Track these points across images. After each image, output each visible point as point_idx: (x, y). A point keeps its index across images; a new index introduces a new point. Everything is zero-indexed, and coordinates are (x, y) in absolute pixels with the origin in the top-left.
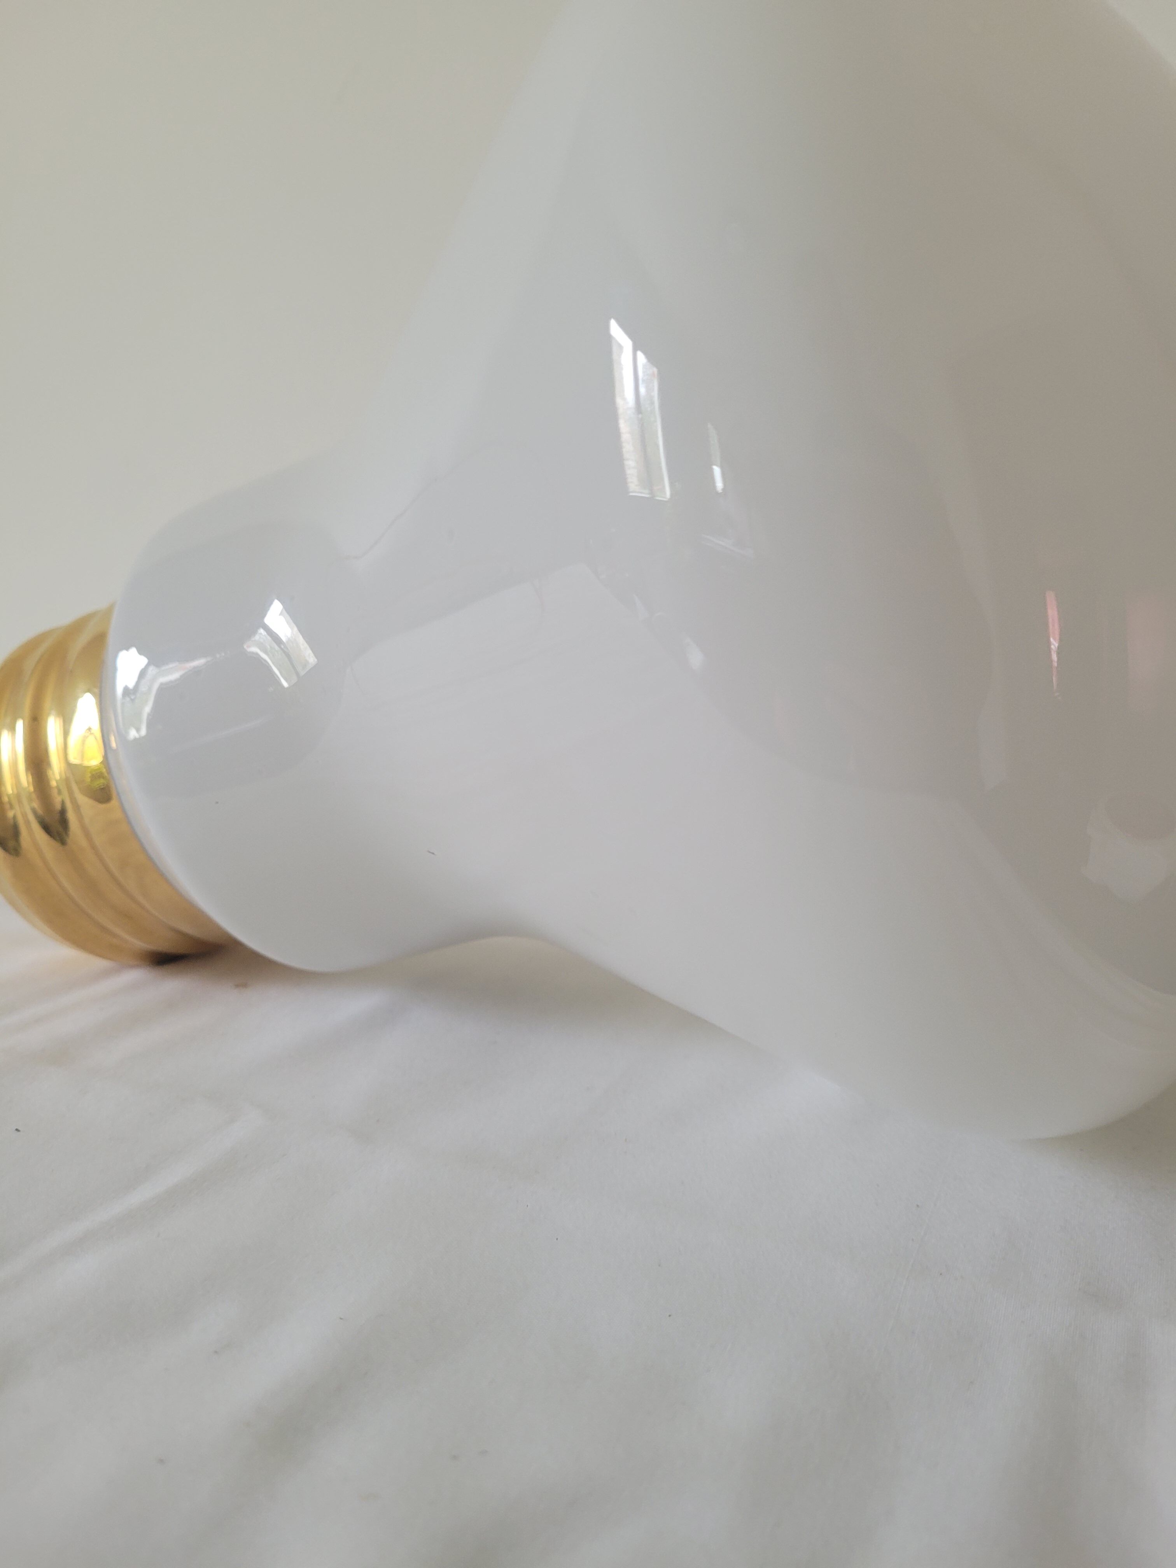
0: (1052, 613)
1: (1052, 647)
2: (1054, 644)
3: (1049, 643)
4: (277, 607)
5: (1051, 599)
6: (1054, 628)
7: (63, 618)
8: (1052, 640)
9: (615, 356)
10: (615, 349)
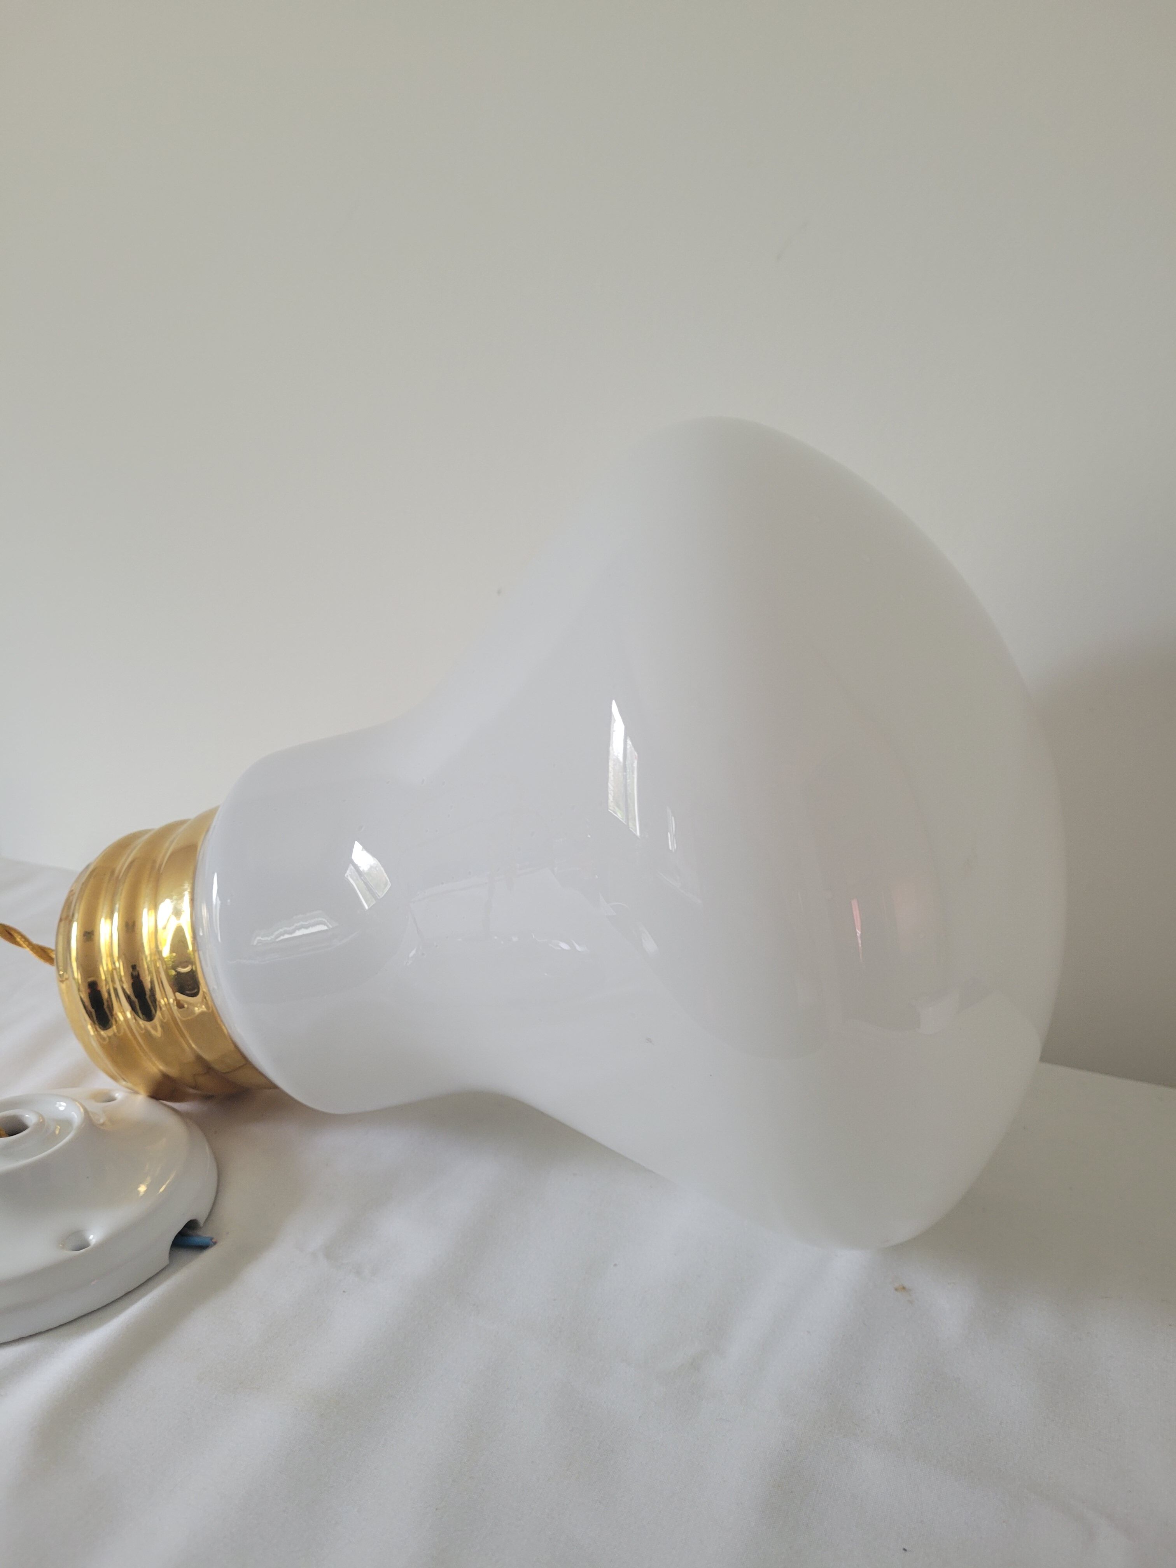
0: (856, 912)
1: (858, 935)
2: (859, 932)
3: (856, 933)
4: (357, 847)
5: (855, 904)
6: (858, 923)
7: (156, 823)
8: (857, 930)
9: (612, 723)
10: (613, 721)
